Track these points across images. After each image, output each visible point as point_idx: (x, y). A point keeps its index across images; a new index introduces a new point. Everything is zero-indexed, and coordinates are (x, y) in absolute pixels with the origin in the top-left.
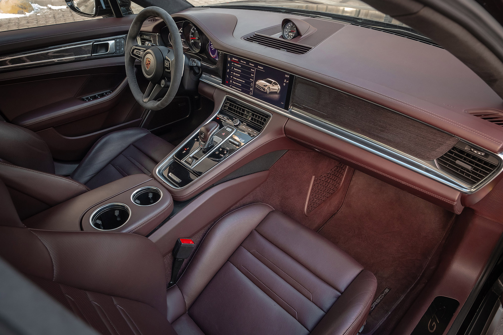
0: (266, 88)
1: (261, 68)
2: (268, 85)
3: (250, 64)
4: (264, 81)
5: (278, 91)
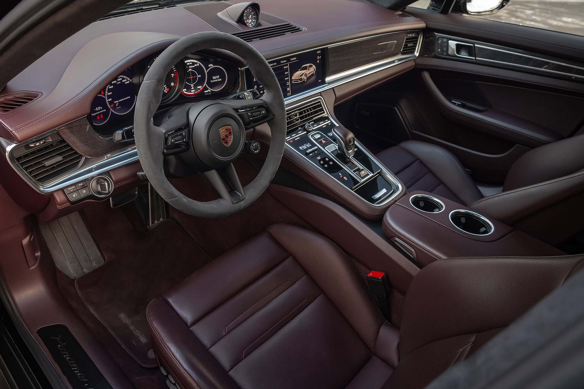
0: (303, 77)
2: (304, 72)
3: (282, 62)
4: (300, 71)
5: (314, 72)
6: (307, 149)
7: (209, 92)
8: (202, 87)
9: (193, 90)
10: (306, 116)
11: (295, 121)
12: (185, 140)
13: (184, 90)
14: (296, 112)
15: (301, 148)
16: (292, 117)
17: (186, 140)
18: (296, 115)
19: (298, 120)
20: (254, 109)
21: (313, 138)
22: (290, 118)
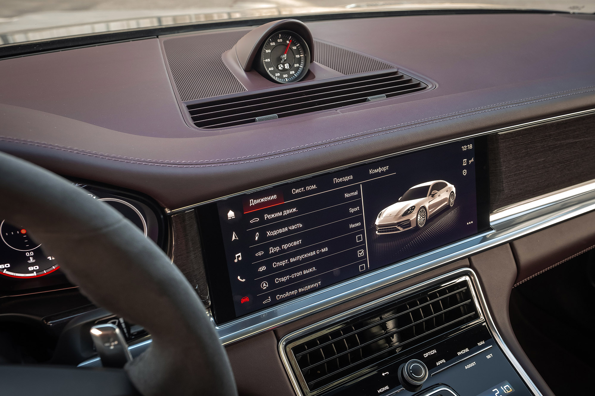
0: (413, 217)
1: (380, 170)
2: (418, 204)
3: (337, 180)
4: (401, 201)
5: (452, 201)
9: (32, 265)
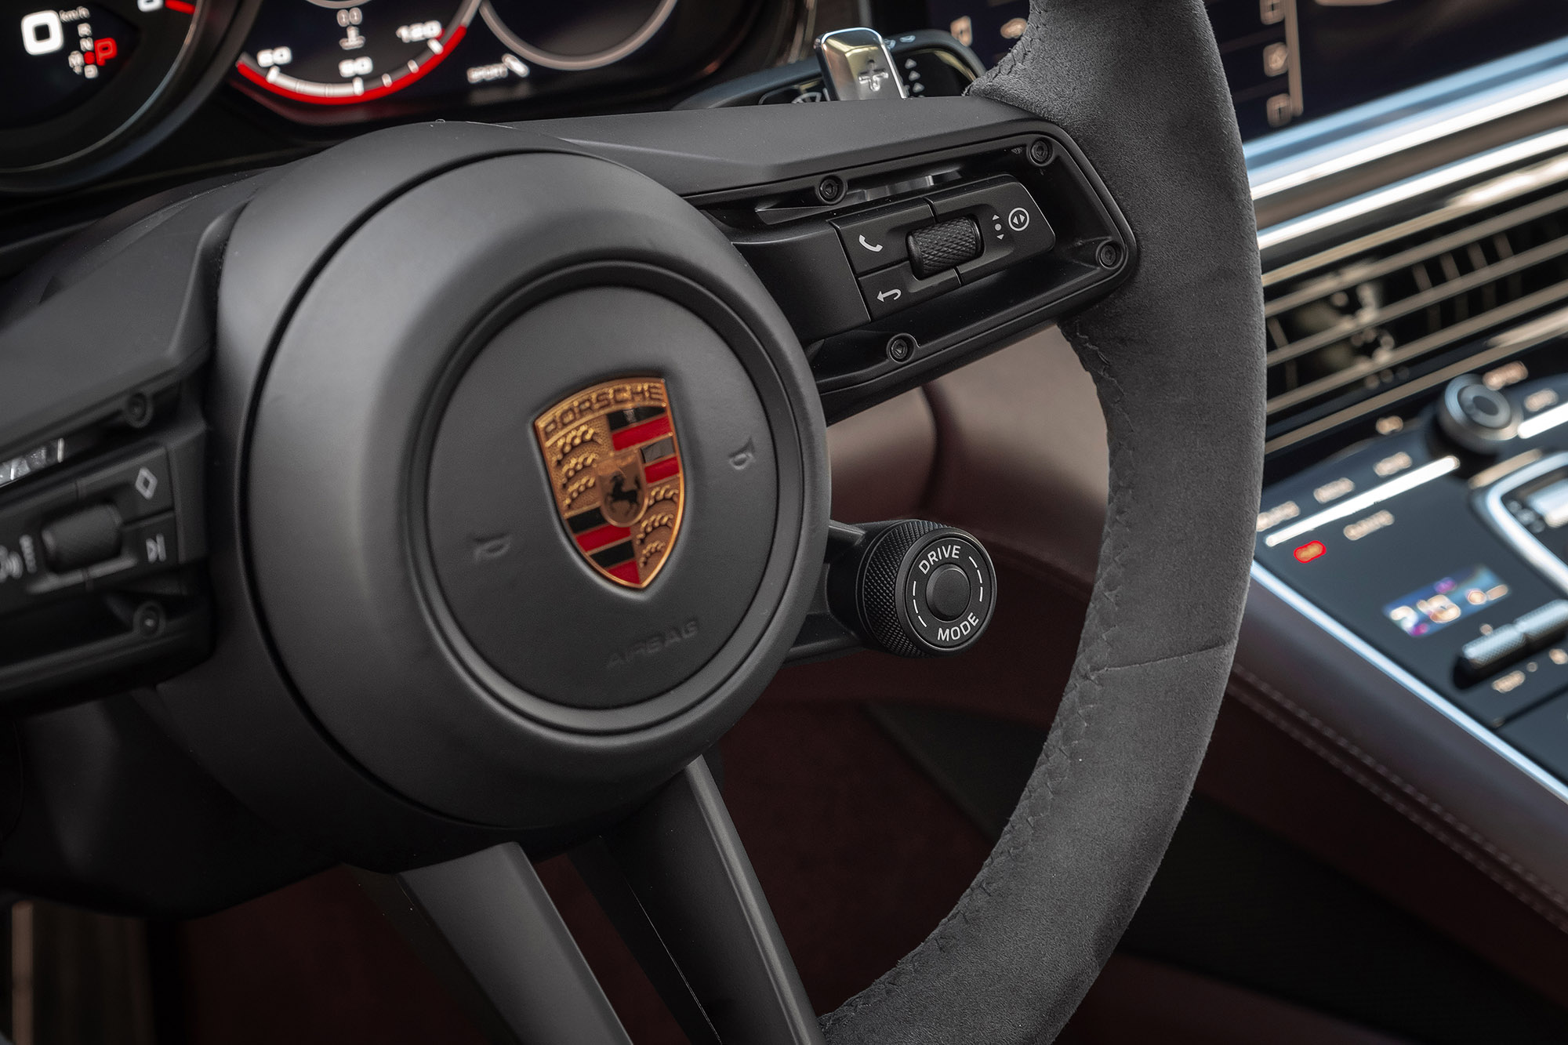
6: (1471, 625)
7: (512, 78)
8: (445, 27)
9: (354, 54)
10: (1447, 313)
11: (1337, 356)
12: (155, 549)
13: (265, 58)
14: (1354, 274)
15: (1405, 616)
16: (1310, 319)
17: (171, 546)
18: (1352, 304)
19: (1368, 350)
20: (917, 196)
21: (1527, 517)
22: (1290, 325)
